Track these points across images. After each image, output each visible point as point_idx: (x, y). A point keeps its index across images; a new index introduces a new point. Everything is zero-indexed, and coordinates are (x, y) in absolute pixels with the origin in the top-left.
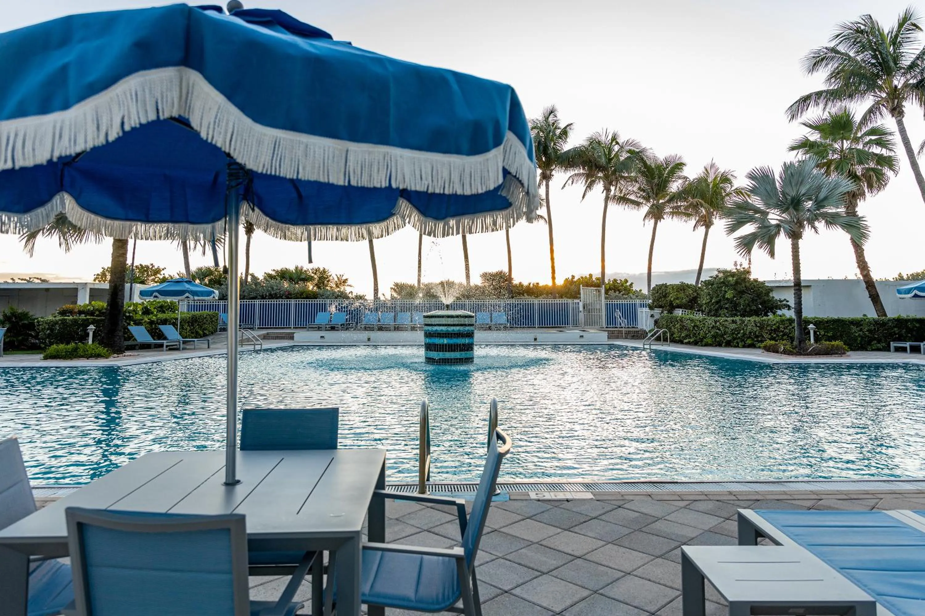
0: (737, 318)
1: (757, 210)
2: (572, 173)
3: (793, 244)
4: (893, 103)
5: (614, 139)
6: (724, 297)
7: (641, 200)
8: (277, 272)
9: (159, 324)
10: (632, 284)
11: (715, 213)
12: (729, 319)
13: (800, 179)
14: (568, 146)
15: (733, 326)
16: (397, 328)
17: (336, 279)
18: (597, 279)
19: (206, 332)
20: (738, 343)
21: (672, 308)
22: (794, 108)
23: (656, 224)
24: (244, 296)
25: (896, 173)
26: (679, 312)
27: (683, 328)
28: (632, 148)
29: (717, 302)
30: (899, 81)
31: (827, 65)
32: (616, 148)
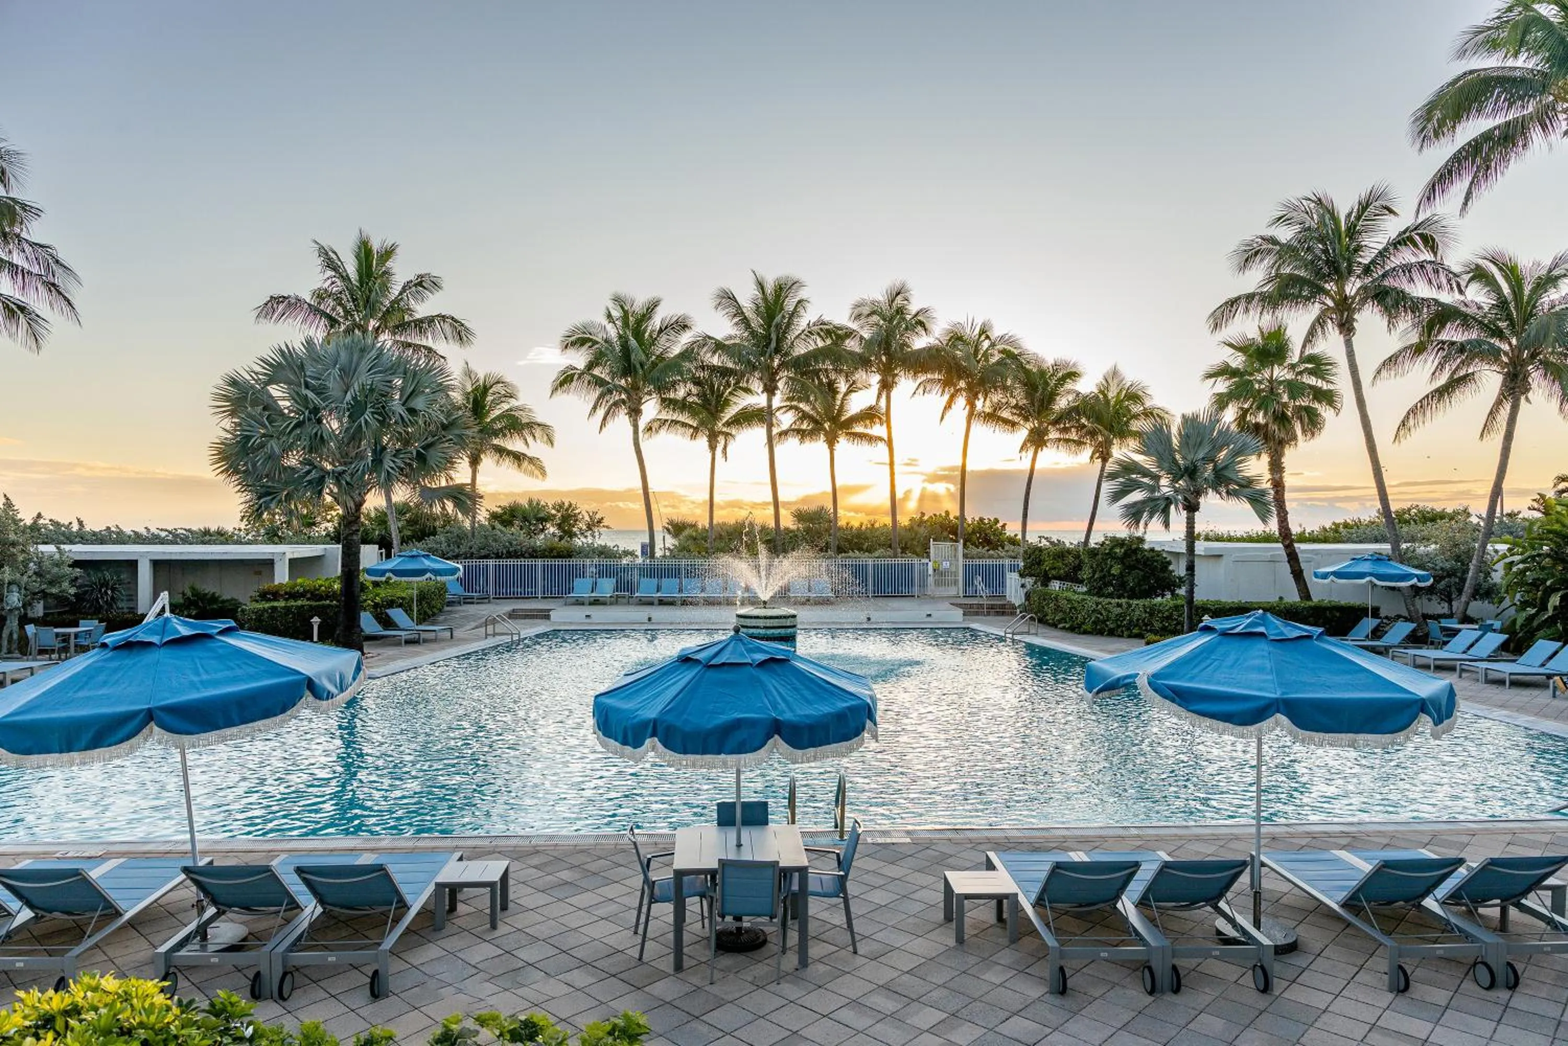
0: (1123, 601)
1: (1145, 473)
2: (924, 378)
3: (1188, 518)
4: (1342, 316)
5: (983, 332)
6: (1109, 571)
7: (1016, 419)
8: (504, 508)
9: (386, 608)
10: (1004, 526)
11: (1115, 441)
12: (1113, 601)
13: (1199, 440)
14: (920, 342)
15: (1119, 610)
16: (684, 603)
17: (587, 518)
18: (956, 518)
19: (435, 610)
20: (1122, 632)
21: (1046, 580)
22: (1218, 313)
23: (1036, 453)
24: (472, 554)
25: (1338, 411)
26: (1055, 585)
27: (1058, 609)
28: (1008, 348)
29: (1101, 578)
30: (1352, 287)
31: (1262, 260)
32: (986, 344)
